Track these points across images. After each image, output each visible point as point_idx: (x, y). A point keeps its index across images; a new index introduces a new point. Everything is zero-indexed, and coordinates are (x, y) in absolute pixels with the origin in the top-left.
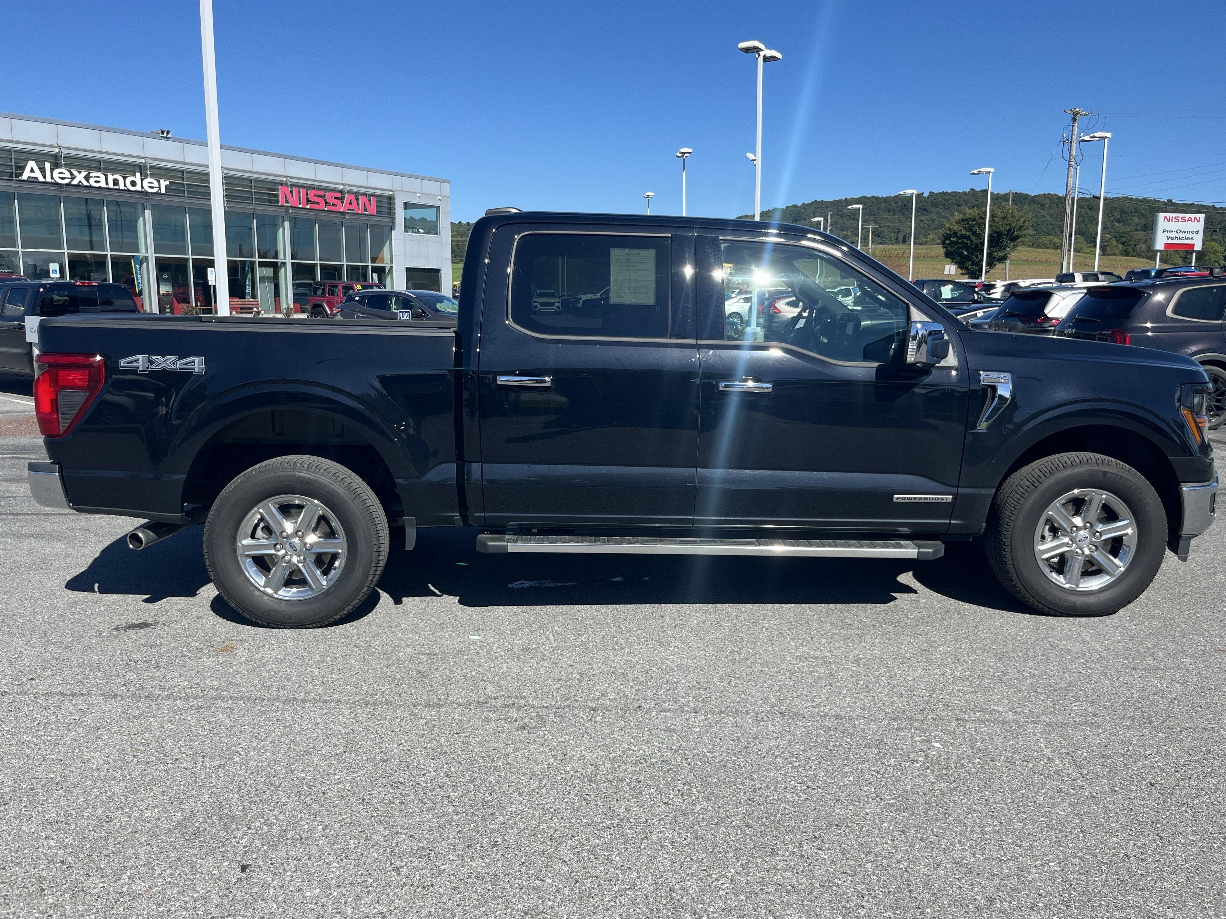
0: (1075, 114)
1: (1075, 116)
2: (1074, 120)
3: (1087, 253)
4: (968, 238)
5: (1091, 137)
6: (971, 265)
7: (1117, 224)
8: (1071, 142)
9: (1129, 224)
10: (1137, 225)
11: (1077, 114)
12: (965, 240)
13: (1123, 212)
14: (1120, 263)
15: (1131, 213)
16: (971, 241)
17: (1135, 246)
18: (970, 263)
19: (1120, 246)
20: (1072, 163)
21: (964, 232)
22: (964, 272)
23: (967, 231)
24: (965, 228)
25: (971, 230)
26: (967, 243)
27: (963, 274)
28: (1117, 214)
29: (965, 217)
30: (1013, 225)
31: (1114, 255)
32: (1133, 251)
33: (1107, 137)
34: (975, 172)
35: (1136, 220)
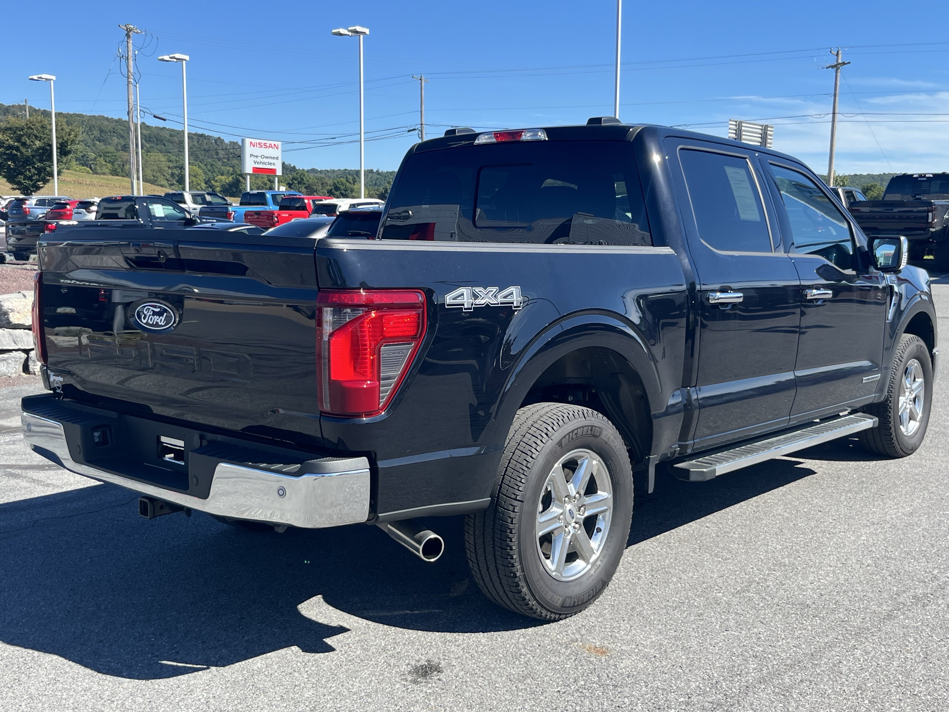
0: (129, 31)
1: (128, 32)
2: (128, 36)
3: (76, 171)
4: (17, 149)
5: (170, 58)
6: (24, 180)
7: (98, 143)
8: (128, 59)
9: (109, 144)
10: (117, 145)
11: (130, 30)
12: (14, 152)
13: (102, 131)
14: (113, 183)
15: (110, 132)
16: (21, 153)
17: (123, 166)
18: (22, 177)
19: (109, 165)
20: (132, 80)
21: (11, 142)
22: (15, 186)
23: (15, 142)
24: (11, 138)
25: (19, 141)
26: (16, 155)
27: (14, 189)
28: (96, 133)
29: (8, 126)
30: (65, 139)
31: (104, 174)
32: (122, 171)
33: (185, 60)
34: (35, 77)
35: (116, 140)
